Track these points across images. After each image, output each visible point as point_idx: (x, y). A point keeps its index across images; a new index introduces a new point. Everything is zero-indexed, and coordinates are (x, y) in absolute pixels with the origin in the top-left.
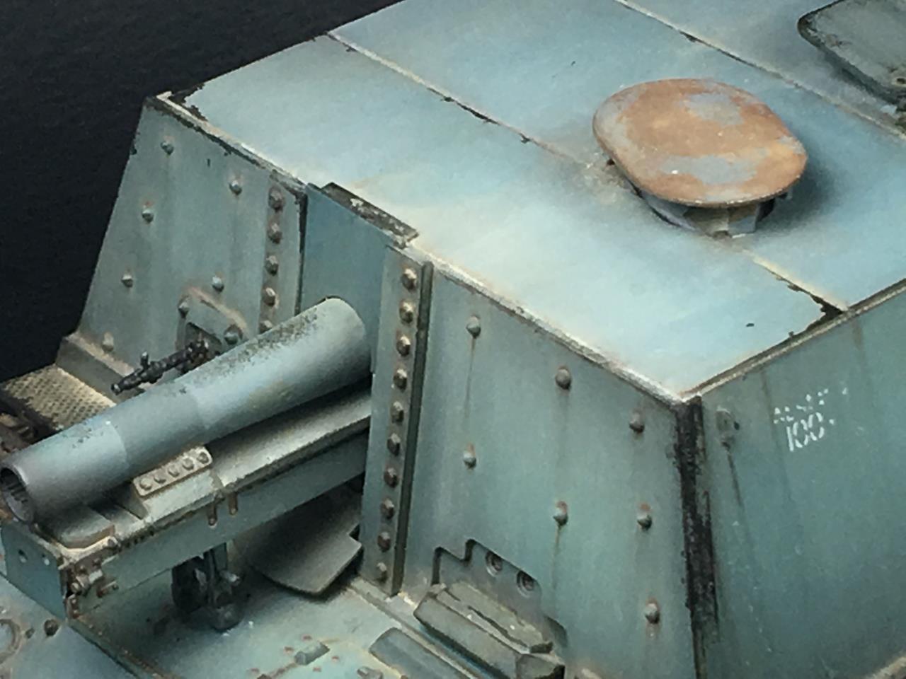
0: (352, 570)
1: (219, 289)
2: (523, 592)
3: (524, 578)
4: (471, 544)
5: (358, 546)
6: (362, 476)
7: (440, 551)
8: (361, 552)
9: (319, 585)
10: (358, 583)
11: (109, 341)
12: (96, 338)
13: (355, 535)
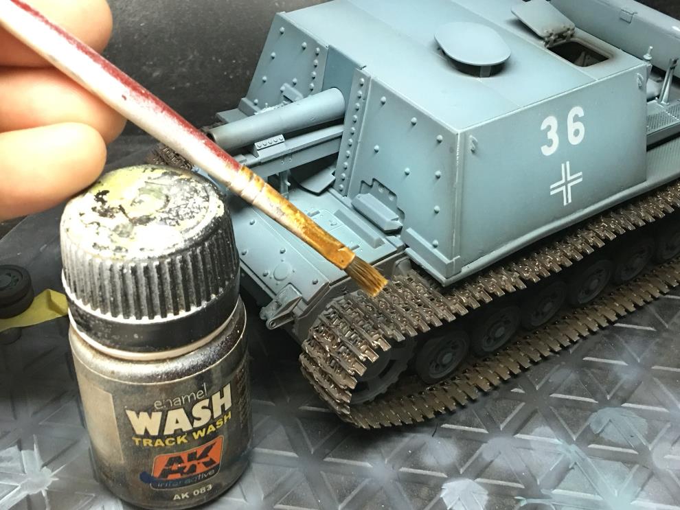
0: (331, 186)
1: (295, 84)
2: (391, 198)
3: (392, 193)
4: (374, 180)
5: (334, 178)
6: (338, 153)
7: (363, 182)
8: (334, 181)
9: (318, 191)
10: (332, 190)
11: (256, 101)
12: (252, 100)
13: (333, 174)
